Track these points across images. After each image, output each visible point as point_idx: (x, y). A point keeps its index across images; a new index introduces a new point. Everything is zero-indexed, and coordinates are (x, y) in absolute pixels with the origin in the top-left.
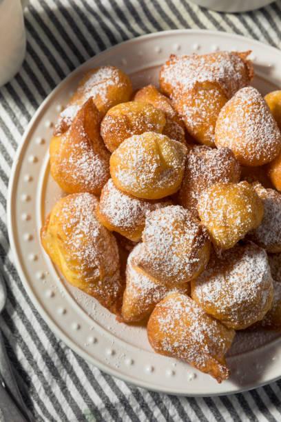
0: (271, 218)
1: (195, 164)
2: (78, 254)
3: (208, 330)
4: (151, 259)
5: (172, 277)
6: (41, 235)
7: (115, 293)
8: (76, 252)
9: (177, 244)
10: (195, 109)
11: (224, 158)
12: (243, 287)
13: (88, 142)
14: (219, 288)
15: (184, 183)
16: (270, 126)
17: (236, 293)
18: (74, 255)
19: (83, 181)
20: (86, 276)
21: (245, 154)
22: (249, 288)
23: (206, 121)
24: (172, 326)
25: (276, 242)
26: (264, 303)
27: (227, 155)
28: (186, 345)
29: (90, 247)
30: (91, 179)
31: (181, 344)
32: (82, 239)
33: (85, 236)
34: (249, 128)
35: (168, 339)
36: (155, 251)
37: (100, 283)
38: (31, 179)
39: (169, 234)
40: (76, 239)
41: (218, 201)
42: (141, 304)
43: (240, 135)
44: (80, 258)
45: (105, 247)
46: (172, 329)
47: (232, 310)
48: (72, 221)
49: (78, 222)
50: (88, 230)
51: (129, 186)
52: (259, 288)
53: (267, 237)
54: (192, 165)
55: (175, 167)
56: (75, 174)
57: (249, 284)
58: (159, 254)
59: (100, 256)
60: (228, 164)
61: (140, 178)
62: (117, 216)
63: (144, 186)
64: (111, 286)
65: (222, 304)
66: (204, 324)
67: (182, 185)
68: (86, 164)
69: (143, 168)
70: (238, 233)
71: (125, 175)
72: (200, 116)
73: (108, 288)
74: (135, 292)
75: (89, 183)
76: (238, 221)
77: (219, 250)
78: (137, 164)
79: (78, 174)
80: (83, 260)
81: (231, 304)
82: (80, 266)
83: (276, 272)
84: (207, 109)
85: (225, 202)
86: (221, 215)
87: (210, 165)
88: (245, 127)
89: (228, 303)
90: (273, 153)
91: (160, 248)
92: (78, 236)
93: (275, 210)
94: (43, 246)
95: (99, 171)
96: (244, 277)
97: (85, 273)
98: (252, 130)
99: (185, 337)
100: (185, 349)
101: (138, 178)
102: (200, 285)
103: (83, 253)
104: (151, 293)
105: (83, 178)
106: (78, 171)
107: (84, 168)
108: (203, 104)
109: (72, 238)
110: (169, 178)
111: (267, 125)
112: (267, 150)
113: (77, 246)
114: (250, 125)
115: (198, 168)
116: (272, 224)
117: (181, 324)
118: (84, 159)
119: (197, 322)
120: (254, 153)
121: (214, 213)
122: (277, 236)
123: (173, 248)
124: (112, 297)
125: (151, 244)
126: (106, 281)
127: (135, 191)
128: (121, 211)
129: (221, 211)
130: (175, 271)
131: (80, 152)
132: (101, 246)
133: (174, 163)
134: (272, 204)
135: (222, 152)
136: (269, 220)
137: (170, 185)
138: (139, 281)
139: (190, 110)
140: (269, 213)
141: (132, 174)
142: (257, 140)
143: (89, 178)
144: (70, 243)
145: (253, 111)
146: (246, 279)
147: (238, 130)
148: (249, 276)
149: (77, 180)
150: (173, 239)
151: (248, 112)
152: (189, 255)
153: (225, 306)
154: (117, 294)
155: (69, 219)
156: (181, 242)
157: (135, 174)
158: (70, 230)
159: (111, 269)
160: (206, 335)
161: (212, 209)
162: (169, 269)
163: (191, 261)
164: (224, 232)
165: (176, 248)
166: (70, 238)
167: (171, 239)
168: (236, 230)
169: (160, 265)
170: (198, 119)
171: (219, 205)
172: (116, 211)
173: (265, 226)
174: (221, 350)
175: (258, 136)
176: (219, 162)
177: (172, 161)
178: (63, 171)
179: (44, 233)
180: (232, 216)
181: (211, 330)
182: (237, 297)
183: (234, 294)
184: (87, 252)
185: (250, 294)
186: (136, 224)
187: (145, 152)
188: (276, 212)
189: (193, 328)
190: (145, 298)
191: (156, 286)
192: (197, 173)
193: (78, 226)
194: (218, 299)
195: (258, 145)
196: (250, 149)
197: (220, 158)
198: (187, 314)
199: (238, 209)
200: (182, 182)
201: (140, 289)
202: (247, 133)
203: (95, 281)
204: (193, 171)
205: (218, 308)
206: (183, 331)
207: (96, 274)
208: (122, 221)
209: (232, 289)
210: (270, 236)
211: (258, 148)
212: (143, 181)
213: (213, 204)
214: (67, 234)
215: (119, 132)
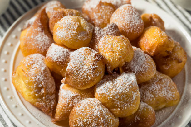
0: (138, 58)
1: (98, 31)
2: (33, 78)
3: (103, 110)
4: (73, 68)
5: (84, 79)
6: (12, 76)
7: (52, 106)
8: (32, 77)
9: (86, 59)
10: (99, 14)
11: (113, 28)
12: (122, 85)
13: (42, 28)
14: (109, 86)
15: (92, 42)
16: (137, 17)
17: (118, 89)
18: (31, 79)
19: (38, 47)
20: (36, 93)
21: (125, 29)
22: (125, 86)
23: (105, 21)
24: (83, 110)
25: (141, 72)
26: (134, 98)
27: (115, 27)
28: (90, 120)
29: (40, 75)
30: (42, 46)
31: (88, 120)
32: (35, 70)
33: (37, 69)
34: (127, 16)
35: (81, 118)
36: (75, 63)
37: (44, 98)
38: (8, 54)
39: (83, 54)
40: (32, 71)
41: (108, 40)
42: (67, 107)
43: (122, 19)
44: (34, 80)
45: (48, 77)
46: (83, 112)
47: (116, 98)
48: (31, 62)
49: (34, 63)
50: (39, 66)
51: (63, 38)
52: (130, 86)
53: (136, 68)
54: (97, 31)
55: (87, 30)
56: (34, 43)
57: (125, 83)
58: (77, 64)
59: (45, 81)
60: (115, 32)
61: (69, 32)
62: (56, 55)
63: (70, 37)
64: (50, 101)
65: (111, 94)
66: (101, 107)
67: (91, 42)
68: (40, 38)
69: (70, 27)
70: (119, 55)
71: (61, 32)
72: (102, 18)
73: (48, 102)
74: (63, 100)
75: (41, 48)
76: (119, 48)
77: (109, 66)
78: (67, 25)
79: (35, 43)
80: (35, 81)
81: (115, 93)
82: (34, 86)
83: (143, 96)
84: (106, 15)
85: (112, 39)
86: (110, 45)
87: (106, 32)
88: (125, 16)
89: (114, 93)
90: (139, 30)
91: (77, 61)
92: (33, 69)
93: (140, 55)
94: (13, 83)
95: (47, 42)
96: (122, 80)
97: (36, 90)
98: (128, 17)
99: (90, 115)
100: (90, 123)
101: (67, 32)
102: (99, 87)
103: (35, 77)
104: (72, 100)
105: (38, 45)
106: (36, 41)
107: (39, 40)
108: (104, 12)
109: (30, 70)
110: (84, 35)
111: (136, 16)
112: (136, 28)
113: (32, 74)
114: (127, 15)
115: (100, 33)
116: (138, 61)
117: (88, 108)
118: (39, 36)
119: (97, 106)
120: (129, 28)
121: (106, 45)
122: (142, 67)
123: (84, 61)
124: (50, 108)
125: (73, 59)
126: (47, 98)
127: (66, 40)
128: (58, 52)
129: (110, 44)
130: (86, 74)
131: (37, 33)
132: (46, 76)
133: (87, 28)
134: (139, 52)
135: (112, 25)
136: (137, 59)
137: (84, 39)
138: (66, 94)
139: (97, 15)
140: (137, 56)
141: (65, 31)
142: (131, 22)
143: (41, 45)
144: (29, 73)
145: (128, 9)
146: (123, 81)
147: (121, 18)
148: (125, 80)
149: (34, 46)
150: (85, 57)
151: (126, 9)
152: (92, 64)
153: (112, 95)
154: (53, 106)
155: (29, 62)
156: (89, 58)
157: (66, 31)
158: (30, 66)
159: (51, 90)
160: (102, 113)
161: (105, 43)
162: (82, 74)
163: (94, 67)
164: (111, 54)
165: (86, 61)
166: (29, 70)
167: (83, 57)
168: (117, 53)
169: (77, 71)
170: (101, 20)
171: (109, 41)
172: (55, 53)
173: (135, 62)
174: (110, 124)
175: (131, 20)
176: (111, 31)
177: (86, 27)
178: (27, 43)
179: (14, 75)
180: (115, 46)
181: (105, 111)
182: (119, 90)
183: (117, 89)
184: (38, 77)
185: (126, 89)
186: (65, 60)
187: (72, 20)
188: (141, 56)
189: (94, 109)
190: (69, 103)
191: (75, 95)
192: (99, 35)
193: (34, 65)
194: (108, 91)
195: (131, 24)
196: (127, 26)
197: (111, 28)
198: (91, 103)
199: (119, 42)
200: (91, 41)
201: (66, 98)
202: (125, 18)
203: (41, 97)
204: (97, 34)
205: (108, 96)
206: (89, 112)
207: (42, 91)
208: (58, 58)
209: (116, 86)
210: (138, 68)
211: (131, 25)
212: (70, 34)
213: (106, 41)
214: (27, 68)
215: (59, 17)
